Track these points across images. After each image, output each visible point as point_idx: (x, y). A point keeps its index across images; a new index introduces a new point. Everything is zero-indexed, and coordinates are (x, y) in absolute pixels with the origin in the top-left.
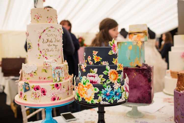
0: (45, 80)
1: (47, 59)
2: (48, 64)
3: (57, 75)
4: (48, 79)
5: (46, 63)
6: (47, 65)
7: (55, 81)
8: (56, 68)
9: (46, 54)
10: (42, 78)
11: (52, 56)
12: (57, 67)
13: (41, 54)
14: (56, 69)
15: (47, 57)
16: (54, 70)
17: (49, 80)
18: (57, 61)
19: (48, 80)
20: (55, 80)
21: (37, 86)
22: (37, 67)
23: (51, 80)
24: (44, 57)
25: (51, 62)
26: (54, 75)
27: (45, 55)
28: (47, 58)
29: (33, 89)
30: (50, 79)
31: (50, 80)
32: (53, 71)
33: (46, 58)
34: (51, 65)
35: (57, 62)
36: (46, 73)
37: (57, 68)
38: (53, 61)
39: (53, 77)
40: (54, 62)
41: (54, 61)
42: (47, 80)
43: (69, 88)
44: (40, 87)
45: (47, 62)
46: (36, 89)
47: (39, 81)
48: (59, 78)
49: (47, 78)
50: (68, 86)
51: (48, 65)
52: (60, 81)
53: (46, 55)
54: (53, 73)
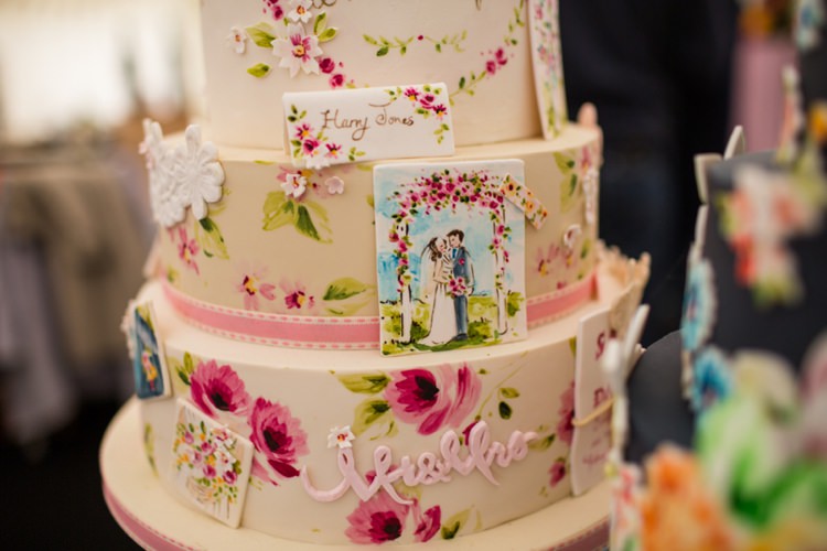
0: (300, 317)
1: (338, 80)
2: (333, 135)
3: (428, 275)
4: (334, 304)
5: (299, 124)
6: (310, 146)
7: (406, 338)
8: (418, 190)
9: (322, 29)
10: (267, 291)
11: (394, 52)
12: (434, 182)
13: (281, 21)
14: (422, 206)
15: (336, 60)
16: (399, 217)
17: (341, 319)
18: (440, 109)
19: (328, 319)
20: (399, 330)
21: (213, 364)
22: (216, 166)
23: (368, 319)
24: (304, 57)
25: (373, 114)
26: (394, 269)
27: (314, 39)
28: (337, 70)
29: (188, 390)
30: (355, 314)
31: (354, 320)
32: (385, 226)
33: (326, 65)
34: (367, 149)
35: (447, 118)
36: (304, 239)
37: (439, 188)
38: (391, 112)
39: (387, 287)
40: (408, 122)
41: (409, 107)
42: (315, 320)
43: (572, 414)
44: (241, 385)
46: (205, 398)
47: (245, 313)
48: (450, 302)
49: (318, 299)
50: (565, 387)
51: (322, 149)
52: (467, 335)
53: (331, 33)
54: (388, 249)
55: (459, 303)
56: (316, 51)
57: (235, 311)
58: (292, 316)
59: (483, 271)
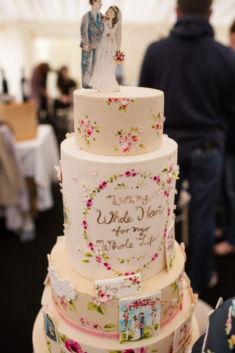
0: (98, 331)
1: (109, 268)
2: (108, 293)
3: (133, 324)
4: (107, 329)
5: (99, 290)
6: (102, 295)
7: (127, 339)
8: (131, 305)
9: (105, 256)
10: (88, 323)
12: (136, 302)
13: (93, 251)
14: (132, 308)
15: (109, 263)
16: (126, 311)
17: (109, 333)
18: (138, 282)
19: (105, 333)
20: (125, 338)
21: (72, 341)
23: (116, 333)
24: (100, 262)
25: (120, 286)
26: (124, 324)
28: (109, 266)
29: (64, 344)
31: (112, 333)
32: (122, 314)
33: (106, 264)
34: (118, 295)
35: (140, 285)
36: (100, 314)
37: (137, 304)
38: (125, 285)
39: (122, 328)
40: (129, 287)
41: (129, 283)
42: (101, 332)
43: (172, 349)
44: (80, 348)
45: (103, 289)
46: (69, 347)
47: (81, 326)
48: (139, 330)
49: (103, 327)
50: (170, 344)
51: (105, 296)
52: (143, 337)
53: (107, 258)
54: (122, 319)
55: (142, 330)
56: (103, 261)
57: (78, 325)
58: (95, 330)
59: (148, 321)
